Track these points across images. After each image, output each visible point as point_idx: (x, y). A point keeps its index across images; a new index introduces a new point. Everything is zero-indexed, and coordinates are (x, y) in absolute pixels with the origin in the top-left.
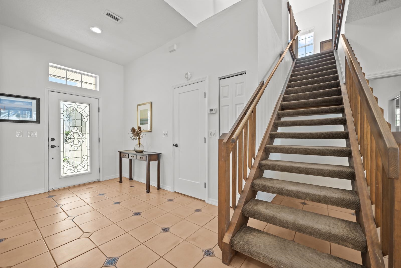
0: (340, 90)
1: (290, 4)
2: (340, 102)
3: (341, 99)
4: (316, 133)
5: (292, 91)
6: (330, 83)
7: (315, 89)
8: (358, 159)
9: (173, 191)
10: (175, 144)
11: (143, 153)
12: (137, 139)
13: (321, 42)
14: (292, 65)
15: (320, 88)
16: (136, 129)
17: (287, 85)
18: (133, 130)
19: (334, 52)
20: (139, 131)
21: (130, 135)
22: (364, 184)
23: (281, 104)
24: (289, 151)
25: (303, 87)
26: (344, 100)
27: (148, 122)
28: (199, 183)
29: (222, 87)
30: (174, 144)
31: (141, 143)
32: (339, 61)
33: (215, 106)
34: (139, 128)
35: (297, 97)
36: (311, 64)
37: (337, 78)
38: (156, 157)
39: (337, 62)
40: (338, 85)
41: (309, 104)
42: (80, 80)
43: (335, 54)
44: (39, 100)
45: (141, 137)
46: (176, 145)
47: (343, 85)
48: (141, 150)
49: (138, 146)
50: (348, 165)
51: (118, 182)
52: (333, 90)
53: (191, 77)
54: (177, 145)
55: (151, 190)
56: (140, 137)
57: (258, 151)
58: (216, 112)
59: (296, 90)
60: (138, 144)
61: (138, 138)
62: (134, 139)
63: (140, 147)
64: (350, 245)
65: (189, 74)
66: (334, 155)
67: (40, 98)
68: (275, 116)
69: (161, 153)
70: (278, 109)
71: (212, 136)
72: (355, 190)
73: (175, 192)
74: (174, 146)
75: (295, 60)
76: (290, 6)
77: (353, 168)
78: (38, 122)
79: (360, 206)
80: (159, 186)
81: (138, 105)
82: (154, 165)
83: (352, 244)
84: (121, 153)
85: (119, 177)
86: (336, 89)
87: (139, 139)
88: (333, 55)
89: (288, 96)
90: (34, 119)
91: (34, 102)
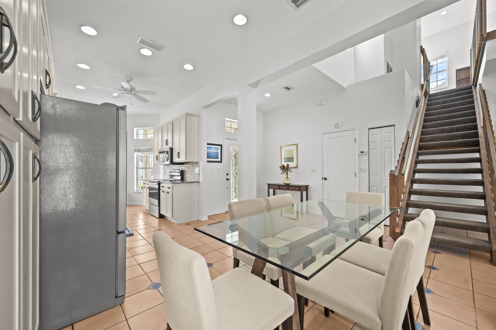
0: (477, 133)
1: (423, 47)
2: (477, 144)
3: (478, 141)
4: (455, 169)
5: (428, 131)
6: (467, 125)
7: (452, 131)
8: (489, 186)
12: (285, 174)
13: (457, 70)
14: (425, 103)
15: (458, 130)
16: (285, 166)
17: (422, 125)
18: (282, 167)
19: (473, 89)
20: (288, 168)
21: (280, 170)
22: (491, 201)
23: (419, 145)
24: (433, 182)
25: (440, 129)
26: (480, 143)
27: (293, 160)
29: (371, 135)
30: (323, 178)
31: (289, 177)
32: (477, 102)
33: (365, 149)
34: (288, 165)
35: (434, 138)
36: (446, 102)
37: (475, 120)
38: (306, 188)
39: (475, 102)
40: (476, 127)
41: (447, 145)
43: (474, 92)
45: (288, 172)
46: (325, 179)
47: (481, 128)
48: (288, 183)
49: (286, 179)
50: (483, 192)
52: (470, 132)
57: (406, 182)
58: (366, 154)
59: (433, 131)
62: (282, 173)
63: (288, 180)
64: (480, 230)
65: (339, 124)
66: (470, 185)
67: (222, 145)
68: (415, 155)
69: (308, 185)
70: (417, 149)
71: (362, 172)
72: (486, 206)
75: (428, 96)
76: (424, 49)
77: (485, 193)
79: (487, 212)
81: (281, 147)
83: (481, 229)
84: (269, 185)
86: (474, 132)
87: (287, 174)
88: (472, 92)
89: (425, 137)
90: (219, 160)
91: (219, 147)
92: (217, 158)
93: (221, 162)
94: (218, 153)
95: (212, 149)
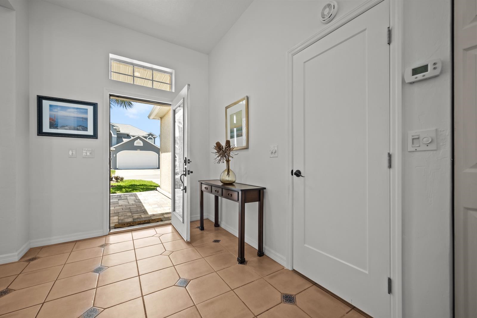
9: (290, 269)
10: (294, 172)
11: (233, 185)
12: (225, 162)
16: (223, 144)
18: (219, 146)
20: (227, 147)
21: (214, 155)
27: (242, 132)
28: (367, 272)
30: (292, 171)
31: (230, 168)
33: (434, 56)
34: (228, 143)
38: (256, 195)
42: (151, 79)
44: (96, 106)
45: (230, 158)
46: (298, 174)
48: (230, 181)
49: (226, 173)
51: (198, 227)
53: (339, 9)
54: (300, 173)
55: (247, 257)
56: (228, 159)
58: (441, 72)
60: (225, 170)
61: (226, 160)
62: (220, 160)
63: (229, 176)
67: (97, 103)
69: (265, 188)
71: (418, 149)
73: (294, 271)
74: (292, 175)
78: (95, 137)
80: (261, 251)
81: (227, 108)
82: (252, 208)
84: (202, 184)
85: (199, 219)
87: (228, 161)
90: (90, 132)
91: (90, 109)
92: (86, 129)
93: (95, 136)
94: (86, 119)
95: (69, 110)
